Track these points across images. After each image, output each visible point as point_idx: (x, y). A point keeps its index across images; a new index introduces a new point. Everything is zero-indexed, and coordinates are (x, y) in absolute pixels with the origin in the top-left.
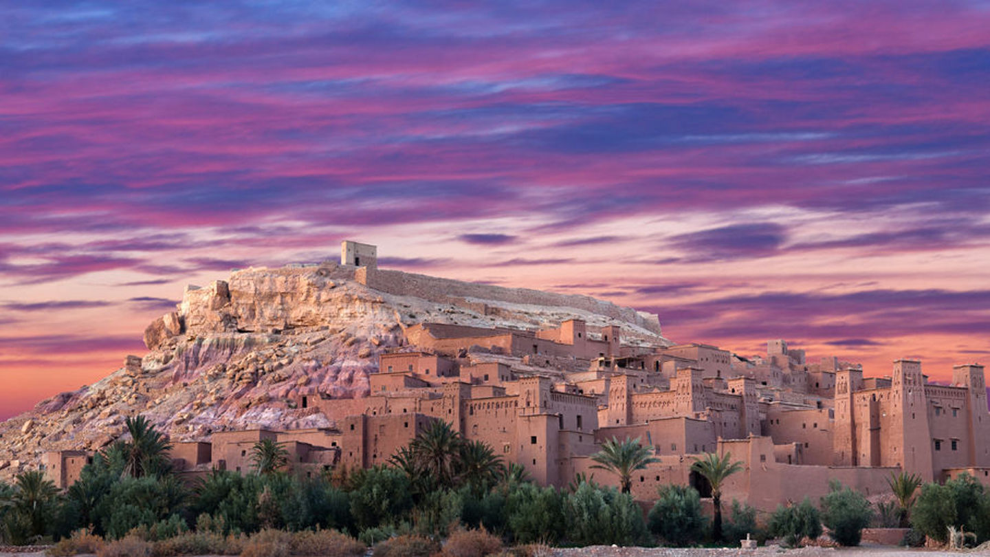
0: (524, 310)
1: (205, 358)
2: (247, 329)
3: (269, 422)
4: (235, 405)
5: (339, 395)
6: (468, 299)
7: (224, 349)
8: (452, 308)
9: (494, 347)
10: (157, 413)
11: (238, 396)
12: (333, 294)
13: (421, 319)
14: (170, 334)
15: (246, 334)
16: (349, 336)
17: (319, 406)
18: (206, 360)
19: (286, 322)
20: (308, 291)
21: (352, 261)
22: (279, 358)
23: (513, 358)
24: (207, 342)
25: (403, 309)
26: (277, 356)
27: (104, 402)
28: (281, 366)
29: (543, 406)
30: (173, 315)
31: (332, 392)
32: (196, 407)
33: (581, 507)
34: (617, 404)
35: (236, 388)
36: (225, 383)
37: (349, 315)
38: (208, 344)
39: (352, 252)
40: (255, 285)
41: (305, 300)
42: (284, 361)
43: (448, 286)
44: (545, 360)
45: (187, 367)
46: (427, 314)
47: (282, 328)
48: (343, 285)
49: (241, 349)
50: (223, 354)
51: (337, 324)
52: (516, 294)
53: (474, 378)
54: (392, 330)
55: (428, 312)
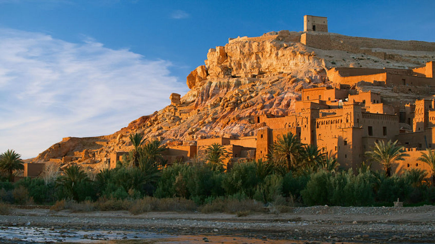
0: (413, 55)
1: (212, 94)
2: (237, 76)
3: (236, 132)
4: (223, 122)
5: (280, 114)
6: (373, 50)
7: (223, 88)
8: (362, 56)
9: (375, 81)
10: (180, 128)
11: (224, 117)
12: (285, 52)
13: (339, 65)
14: (201, 80)
15: (236, 78)
16: (292, 77)
17: (266, 122)
18: (213, 95)
19: (259, 70)
20: (271, 51)
21: (311, 28)
22: (251, 93)
23: (388, 88)
24: (213, 85)
25: (328, 59)
26: (250, 91)
27: (156, 123)
28: (251, 97)
29: (356, 122)
30: (202, 67)
31: (276, 113)
32: (201, 124)
33: (335, 183)
34: (419, 118)
35: (224, 112)
36: (219, 108)
37: (295, 64)
38: (214, 85)
39: (311, 22)
40: (240, 49)
41: (270, 56)
42: (253, 95)
43: (363, 42)
44: (408, 89)
45: (202, 100)
46: (343, 61)
47: (257, 74)
48: (292, 45)
49: (232, 88)
50: (223, 91)
51: (288, 70)
52: (409, 44)
53: (356, 102)
54: (319, 73)
55: (344, 60)
